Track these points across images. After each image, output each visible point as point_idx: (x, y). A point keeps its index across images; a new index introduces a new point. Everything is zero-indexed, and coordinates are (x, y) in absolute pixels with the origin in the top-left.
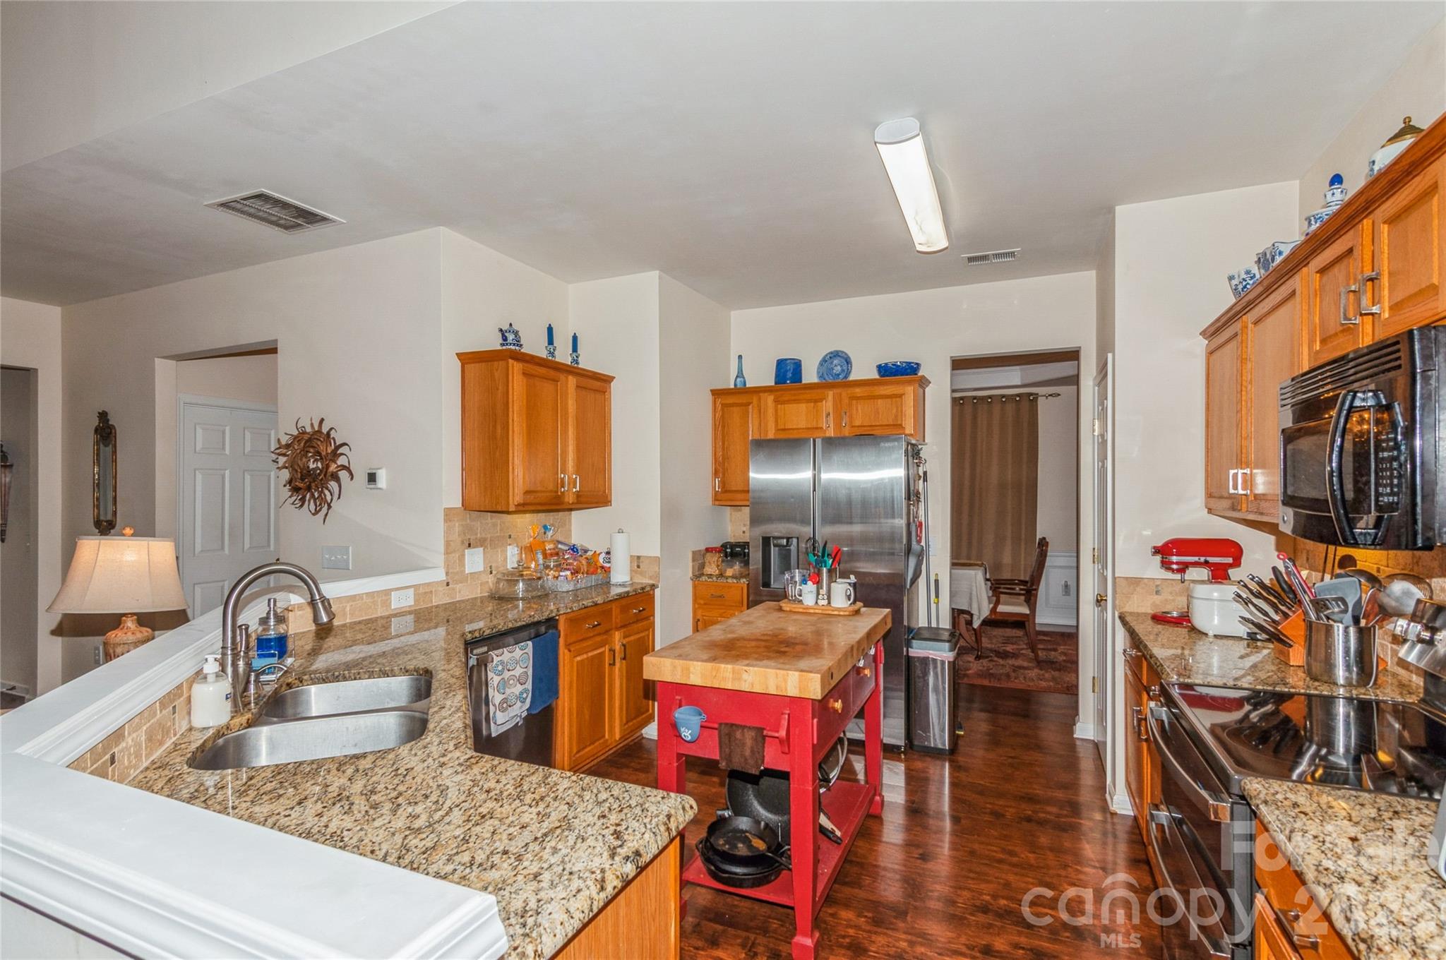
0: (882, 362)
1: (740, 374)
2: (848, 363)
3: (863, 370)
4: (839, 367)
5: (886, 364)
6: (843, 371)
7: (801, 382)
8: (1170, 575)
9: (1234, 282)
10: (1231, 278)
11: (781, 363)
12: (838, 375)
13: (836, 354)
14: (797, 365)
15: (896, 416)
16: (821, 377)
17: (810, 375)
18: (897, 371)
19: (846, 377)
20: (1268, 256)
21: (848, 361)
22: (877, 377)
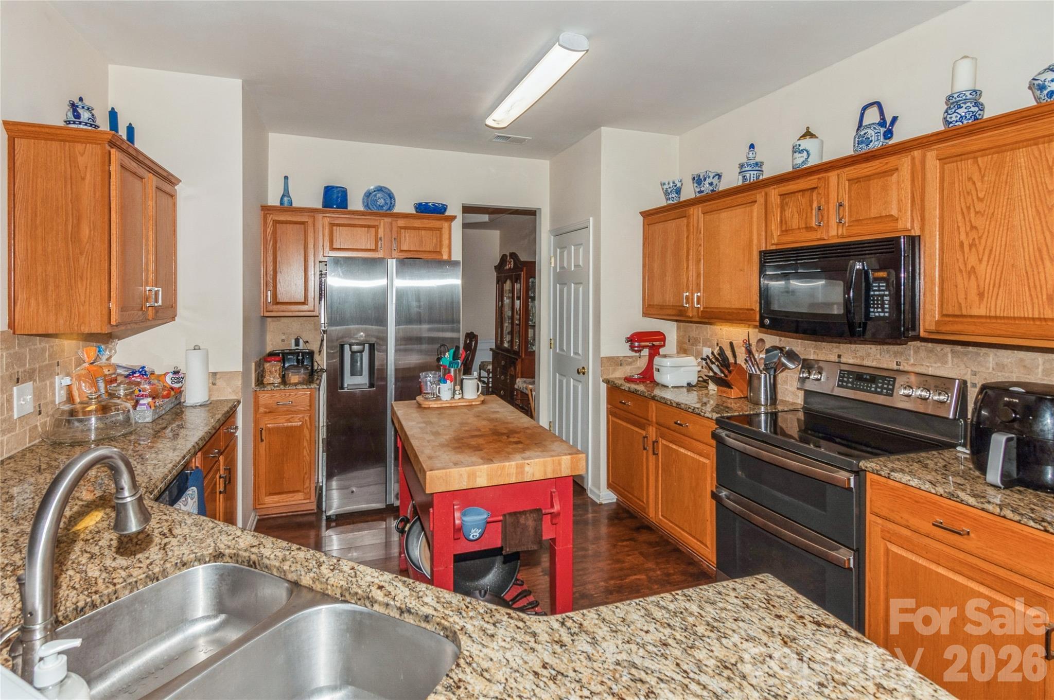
0: (423, 201)
1: (286, 193)
2: (391, 198)
3: (404, 205)
4: (382, 200)
5: (427, 203)
6: (386, 203)
7: (346, 208)
8: (634, 354)
9: (665, 187)
10: (663, 184)
11: (328, 190)
12: (382, 207)
13: (380, 189)
14: (344, 193)
15: (436, 245)
16: (367, 206)
17: (356, 203)
18: (435, 210)
19: (389, 209)
20: (701, 177)
21: (391, 196)
22: (414, 212)
